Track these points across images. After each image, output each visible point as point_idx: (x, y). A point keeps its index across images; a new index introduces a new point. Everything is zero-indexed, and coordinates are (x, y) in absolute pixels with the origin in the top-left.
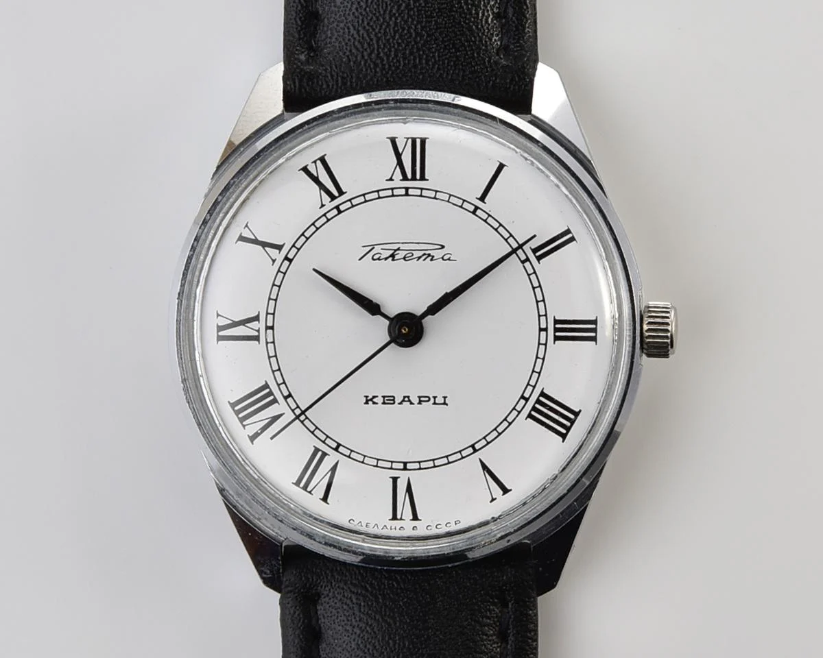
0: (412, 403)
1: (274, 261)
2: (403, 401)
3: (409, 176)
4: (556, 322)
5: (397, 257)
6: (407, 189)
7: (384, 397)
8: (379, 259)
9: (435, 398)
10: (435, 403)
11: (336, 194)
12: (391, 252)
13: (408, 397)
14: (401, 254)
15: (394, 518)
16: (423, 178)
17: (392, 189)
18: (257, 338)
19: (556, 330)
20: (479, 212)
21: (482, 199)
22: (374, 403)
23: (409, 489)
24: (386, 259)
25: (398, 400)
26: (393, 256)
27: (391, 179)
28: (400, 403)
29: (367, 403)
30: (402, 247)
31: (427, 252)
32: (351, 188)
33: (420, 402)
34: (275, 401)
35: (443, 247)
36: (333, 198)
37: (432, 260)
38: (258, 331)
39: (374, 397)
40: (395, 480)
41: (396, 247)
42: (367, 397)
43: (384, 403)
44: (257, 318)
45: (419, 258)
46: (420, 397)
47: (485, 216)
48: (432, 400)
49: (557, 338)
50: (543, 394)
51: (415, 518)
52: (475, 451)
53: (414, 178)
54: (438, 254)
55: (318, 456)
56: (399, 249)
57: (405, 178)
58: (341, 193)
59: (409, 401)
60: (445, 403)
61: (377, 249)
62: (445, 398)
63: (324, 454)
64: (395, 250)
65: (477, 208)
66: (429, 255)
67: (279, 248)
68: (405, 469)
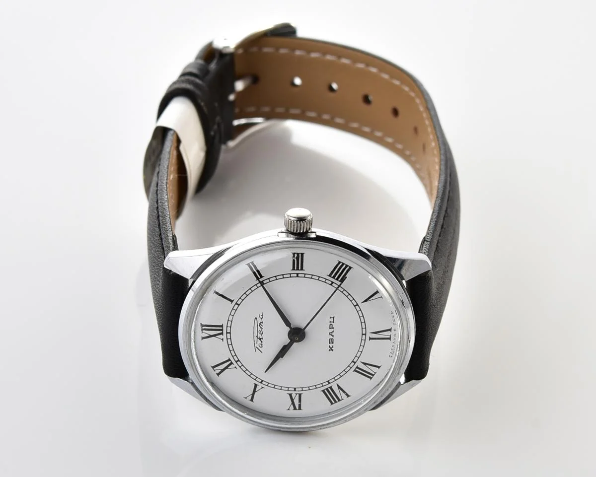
0: (333, 332)
1: (262, 388)
2: (332, 335)
3: (221, 332)
4: (294, 269)
5: (261, 337)
6: (227, 333)
7: (330, 343)
8: (262, 345)
9: (330, 322)
10: (333, 322)
11: (230, 362)
12: (258, 340)
13: (330, 333)
14: (260, 336)
15: (390, 339)
16: (222, 326)
17: (227, 339)
18: (300, 395)
19: (298, 269)
20: (239, 303)
21: (232, 301)
22: (333, 347)
23: (376, 333)
24: (262, 342)
25: (331, 337)
26: (260, 339)
27: (223, 339)
28: (333, 336)
29: (332, 350)
30: (256, 335)
31: (258, 325)
32: (227, 356)
33: (333, 328)
34: (331, 388)
35: (256, 318)
36: (232, 363)
37: (262, 323)
38: (296, 394)
39: (330, 347)
40: (370, 339)
41: (256, 338)
42: (329, 350)
43: (333, 343)
44: (290, 395)
45: (261, 328)
46: (330, 328)
47: (240, 300)
48: (332, 323)
49: (302, 269)
50: (330, 276)
51: (390, 330)
52: (357, 305)
53: (222, 330)
54: (259, 320)
55: (358, 370)
56: (257, 337)
57: (222, 334)
58: (229, 360)
59: (332, 333)
60: (333, 318)
61: (257, 345)
62: (330, 318)
63: (357, 367)
64: (257, 338)
65: (236, 304)
66: (260, 324)
67: (256, 385)
68: (365, 334)
